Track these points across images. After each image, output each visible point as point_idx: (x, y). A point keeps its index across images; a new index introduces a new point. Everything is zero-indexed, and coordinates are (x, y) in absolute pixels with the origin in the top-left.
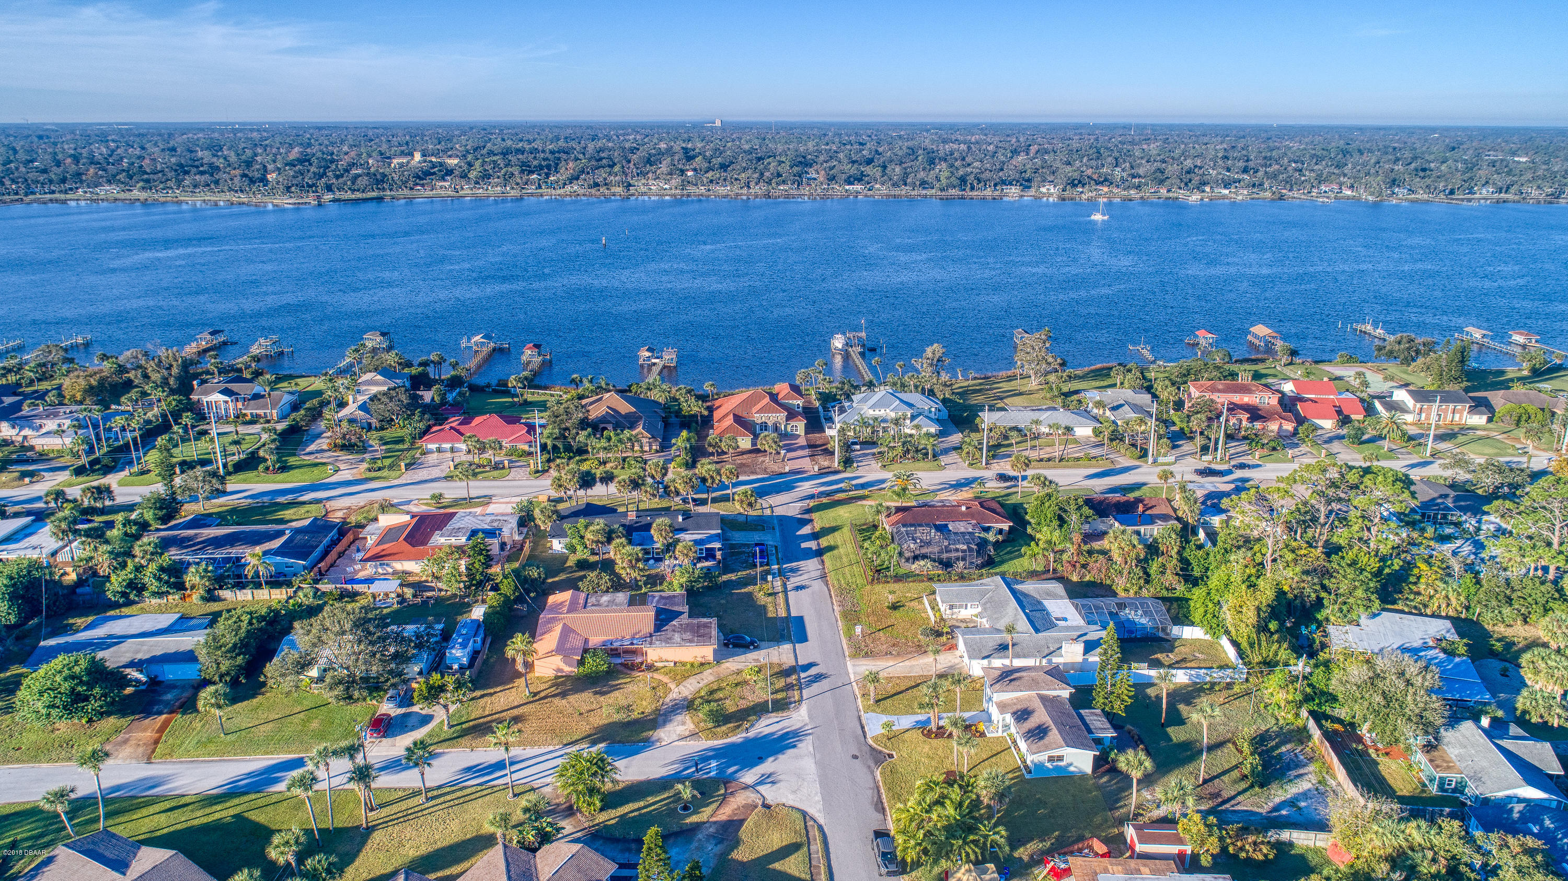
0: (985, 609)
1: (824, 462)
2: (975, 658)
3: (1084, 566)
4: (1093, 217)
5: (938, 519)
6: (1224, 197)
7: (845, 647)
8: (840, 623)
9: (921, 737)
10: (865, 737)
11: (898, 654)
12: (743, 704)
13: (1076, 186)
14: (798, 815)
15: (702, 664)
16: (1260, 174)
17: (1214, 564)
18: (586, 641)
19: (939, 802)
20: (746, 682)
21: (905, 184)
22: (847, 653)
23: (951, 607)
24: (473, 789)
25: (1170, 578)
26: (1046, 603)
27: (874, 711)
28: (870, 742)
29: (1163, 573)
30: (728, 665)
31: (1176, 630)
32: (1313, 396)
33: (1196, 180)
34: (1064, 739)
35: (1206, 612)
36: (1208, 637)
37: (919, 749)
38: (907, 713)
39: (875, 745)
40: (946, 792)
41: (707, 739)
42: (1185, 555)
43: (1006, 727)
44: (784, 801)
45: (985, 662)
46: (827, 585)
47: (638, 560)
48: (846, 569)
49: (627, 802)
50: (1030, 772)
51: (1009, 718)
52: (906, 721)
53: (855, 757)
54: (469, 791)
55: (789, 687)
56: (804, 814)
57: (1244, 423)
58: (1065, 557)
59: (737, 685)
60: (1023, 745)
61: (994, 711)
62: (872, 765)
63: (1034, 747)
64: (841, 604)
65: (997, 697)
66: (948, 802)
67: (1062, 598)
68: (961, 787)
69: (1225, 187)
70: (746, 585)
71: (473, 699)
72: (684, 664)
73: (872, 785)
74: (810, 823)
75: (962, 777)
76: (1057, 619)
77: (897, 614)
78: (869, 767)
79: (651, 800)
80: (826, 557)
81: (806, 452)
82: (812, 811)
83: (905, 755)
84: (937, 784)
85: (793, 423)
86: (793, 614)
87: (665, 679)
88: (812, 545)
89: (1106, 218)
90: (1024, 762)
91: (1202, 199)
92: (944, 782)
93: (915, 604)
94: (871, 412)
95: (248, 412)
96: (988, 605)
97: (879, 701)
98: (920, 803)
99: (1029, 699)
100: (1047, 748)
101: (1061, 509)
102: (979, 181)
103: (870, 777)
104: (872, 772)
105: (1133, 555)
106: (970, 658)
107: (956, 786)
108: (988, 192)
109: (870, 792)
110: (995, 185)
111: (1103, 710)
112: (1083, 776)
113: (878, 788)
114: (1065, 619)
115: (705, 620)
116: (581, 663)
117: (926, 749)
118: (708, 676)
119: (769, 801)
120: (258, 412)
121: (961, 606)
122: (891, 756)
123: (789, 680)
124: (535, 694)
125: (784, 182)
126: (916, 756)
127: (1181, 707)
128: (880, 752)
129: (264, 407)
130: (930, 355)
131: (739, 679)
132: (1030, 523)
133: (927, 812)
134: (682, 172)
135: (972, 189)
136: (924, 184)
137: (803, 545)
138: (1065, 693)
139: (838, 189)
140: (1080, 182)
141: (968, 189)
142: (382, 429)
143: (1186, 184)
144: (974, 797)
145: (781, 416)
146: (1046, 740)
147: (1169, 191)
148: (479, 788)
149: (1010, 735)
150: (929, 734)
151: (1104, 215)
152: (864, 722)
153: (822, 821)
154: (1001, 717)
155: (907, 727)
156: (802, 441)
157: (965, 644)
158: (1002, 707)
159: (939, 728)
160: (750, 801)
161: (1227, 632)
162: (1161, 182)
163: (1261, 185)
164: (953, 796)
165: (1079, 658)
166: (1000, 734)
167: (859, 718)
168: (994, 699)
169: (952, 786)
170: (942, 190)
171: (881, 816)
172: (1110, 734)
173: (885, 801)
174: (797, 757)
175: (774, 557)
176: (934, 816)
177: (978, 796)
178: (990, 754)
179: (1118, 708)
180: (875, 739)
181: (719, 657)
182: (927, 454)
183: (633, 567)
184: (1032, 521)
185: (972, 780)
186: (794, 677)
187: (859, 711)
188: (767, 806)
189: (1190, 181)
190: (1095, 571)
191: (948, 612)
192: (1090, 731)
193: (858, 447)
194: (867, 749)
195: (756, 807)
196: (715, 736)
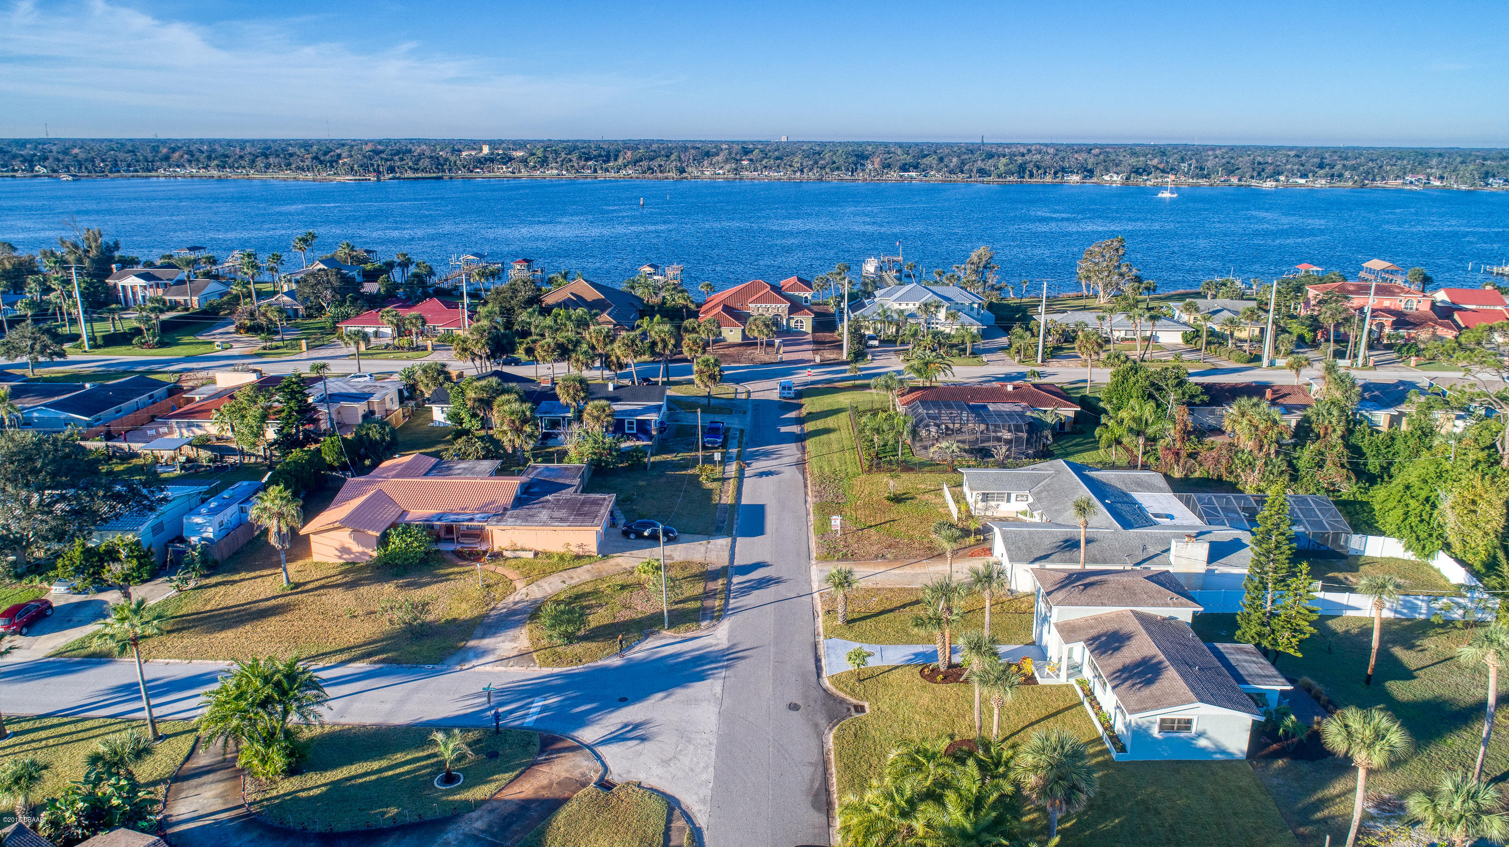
0: (1038, 499)
1: (830, 355)
2: (1020, 560)
3: (1192, 455)
4: (1160, 195)
5: (972, 399)
6: (1301, 185)
7: (813, 546)
8: (811, 517)
9: (918, 680)
10: (819, 675)
11: (896, 558)
12: (625, 615)
13: (1141, 174)
14: (657, 807)
15: (578, 557)
16: (1338, 167)
17: (1405, 453)
18: (404, 513)
19: (934, 796)
20: (640, 585)
21: (962, 172)
22: (814, 555)
23: (986, 497)
24: (96, 723)
25: (1333, 473)
26: (1136, 495)
27: (841, 636)
28: (827, 683)
29: (1320, 465)
30: (620, 560)
31: (1355, 542)
32: (1473, 307)
33: (1269, 169)
34: (1193, 688)
35: (1406, 513)
36: (1410, 556)
37: (912, 699)
38: (898, 641)
39: (833, 689)
40: (949, 773)
41: (544, 664)
42: (1353, 440)
43: (1075, 669)
44: (642, 777)
45: (1036, 566)
46: (804, 473)
47: (525, 421)
48: (835, 456)
49: (351, 761)
50: (1123, 749)
51: (1080, 652)
52: (896, 654)
53: (794, 707)
54: (88, 724)
55: (709, 595)
56: (672, 804)
57: (1387, 330)
58: (1161, 443)
59: (623, 587)
60: (1108, 699)
61: (1052, 640)
62: (823, 722)
63: (1134, 698)
64: (819, 494)
65: (1060, 614)
66: (951, 797)
67: (1161, 490)
68: (981, 765)
69: (1301, 177)
70: (685, 467)
71: (200, 587)
72: (549, 555)
73: (815, 757)
74: (679, 823)
75: (987, 748)
76: (1156, 515)
77: (902, 507)
78: (816, 725)
79: (400, 757)
80: (810, 444)
81: (811, 347)
82: (690, 800)
83: (885, 708)
84: (931, 757)
85: (797, 317)
86: (745, 501)
87: (511, 574)
88: (796, 429)
89: (1175, 195)
90: (1109, 728)
91: (1276, 187)
92: (947, 753)
93: (931, 497)
94: (896, 306)
95: (167, 298)
96: (1044, 494)
97: (854, 620)
98: (889, 796)
99: (1119, 617)
100: (1158, 704)
101: (1153, 384)
102: (1038, 168)
103: (814, 743)
104: (820, 735)
105: (1273, 434)
106: (1011, 560)
107: (970, 762)
108: (1048, 179)
109: (808, 772)
110: (1056, 173)
111: (1258, 645)
112: (1229, 763)
113: (825, 764)
114: (1171, 517)
115: (598, 496)
116: (383, 540)
117: (926, 698)
118: (582, 576)
119: (614, 776)
120: (178, 298)
121: (1000, 497)
122: (860, 709)
123: (711, 586)
124: (297, 585)
125: (838, 169)
126: (904, 711)
127: (1398, 651)
128: (842, 701)
129: (185, 294)
130: (975, 259)
131: (631, 580)
132: (1105, 411)
133: (904, 814)
134: (737, 161)
135: (1031, 175)
136: (982, 172)
137: (783, 429)
138: (1185, 613)
139: (894, 175)
140: (1144, 170)
141: (1026, 176)
142: (310, 316)
143: (1259, 174)
144: (1009, 789)
145: (783, 308)
146: (1155, 688)
147: (1240, 180)
148: (109, 721)
149: (1083, 684)
150: (931, 676)
151: (1172, 193)
152: (821, 651)
153: (701, 820)
154: (1066, 648)
155: (895, 663)
156: (809, 337)
157: (1005, 539)
158: (1068, 632)
159: (951, 666)
160: (576, 774)
161: (1447, 547)
162: (1231, 172)
163: (1340, 175)
164: (965, 783)
165: (1200, 567)
166: (1063, 680)
167: (815, 646)
168: (1054, 619)
169: (963, 762)
170: (999, 176)
171: (821, 818)
172: (1280, 686)
173: (834, 789)
174: (688, 702)
175: (736, 441)
176: (919, 826)
177: (1018, 786)
178: (1044, 713)
179: (1286, 642)
180: (837, 680)
181: (606, 549)
182: (965, 350)
183: (518, 431)
184: (1108, 407)
185: (1007, 753)
186: (720, 582)
187: (815, 634)
188: (605, 785)
189: (1263, 170)
190: (1209, 464)
191: (980, 505)
192: (1240, 679)
193: (876, 343)
194: (819, 694)
195: (584, 785)
196: (558, 659)
